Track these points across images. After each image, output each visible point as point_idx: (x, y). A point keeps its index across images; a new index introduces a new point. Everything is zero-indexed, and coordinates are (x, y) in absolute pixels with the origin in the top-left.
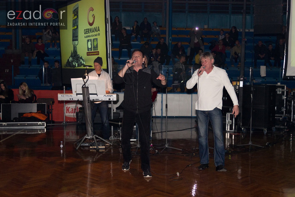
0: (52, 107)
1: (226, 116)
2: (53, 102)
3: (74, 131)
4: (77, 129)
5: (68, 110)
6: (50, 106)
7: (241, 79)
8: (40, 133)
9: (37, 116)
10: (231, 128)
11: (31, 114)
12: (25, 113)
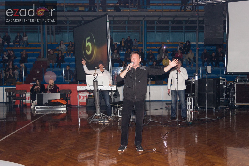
0: (70, 96)
1: (187, 100)
2: (71, 92)
3: (84, 111)
4: (87, 110)
5: (80, 97)
6: (69, 95)
7: (196, 75)
8: (63, 113)
9: (61, 102)
10: (191, 108)
11: (56, 100)
12: (52, 100)
